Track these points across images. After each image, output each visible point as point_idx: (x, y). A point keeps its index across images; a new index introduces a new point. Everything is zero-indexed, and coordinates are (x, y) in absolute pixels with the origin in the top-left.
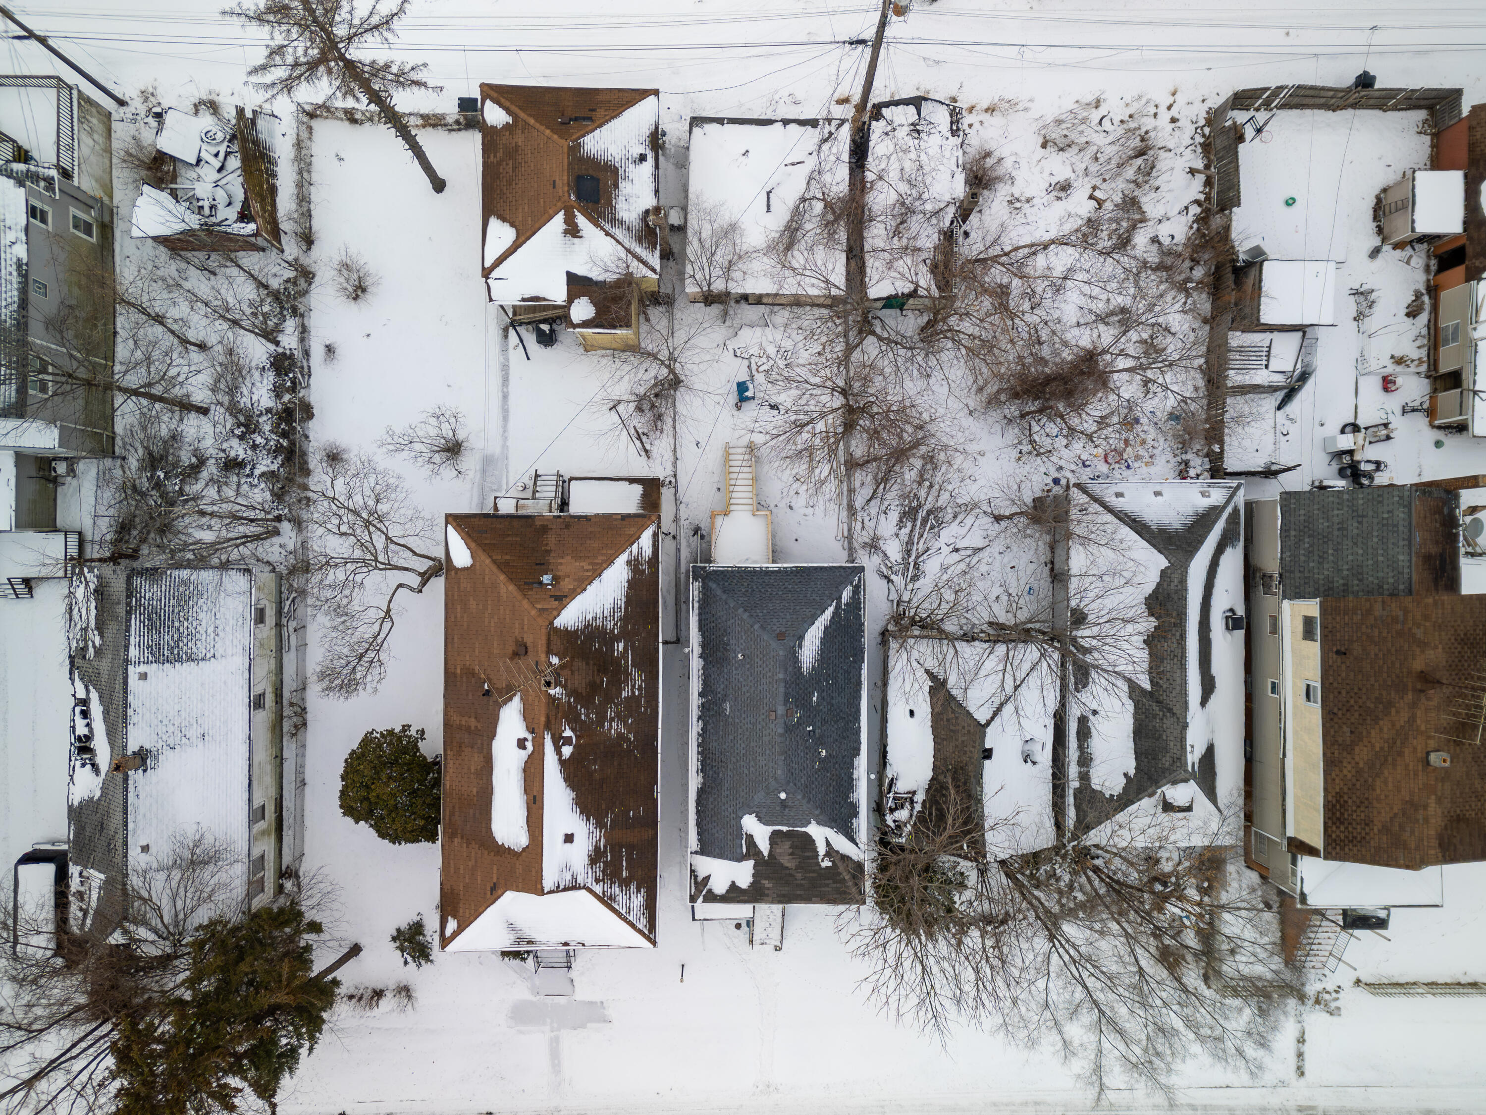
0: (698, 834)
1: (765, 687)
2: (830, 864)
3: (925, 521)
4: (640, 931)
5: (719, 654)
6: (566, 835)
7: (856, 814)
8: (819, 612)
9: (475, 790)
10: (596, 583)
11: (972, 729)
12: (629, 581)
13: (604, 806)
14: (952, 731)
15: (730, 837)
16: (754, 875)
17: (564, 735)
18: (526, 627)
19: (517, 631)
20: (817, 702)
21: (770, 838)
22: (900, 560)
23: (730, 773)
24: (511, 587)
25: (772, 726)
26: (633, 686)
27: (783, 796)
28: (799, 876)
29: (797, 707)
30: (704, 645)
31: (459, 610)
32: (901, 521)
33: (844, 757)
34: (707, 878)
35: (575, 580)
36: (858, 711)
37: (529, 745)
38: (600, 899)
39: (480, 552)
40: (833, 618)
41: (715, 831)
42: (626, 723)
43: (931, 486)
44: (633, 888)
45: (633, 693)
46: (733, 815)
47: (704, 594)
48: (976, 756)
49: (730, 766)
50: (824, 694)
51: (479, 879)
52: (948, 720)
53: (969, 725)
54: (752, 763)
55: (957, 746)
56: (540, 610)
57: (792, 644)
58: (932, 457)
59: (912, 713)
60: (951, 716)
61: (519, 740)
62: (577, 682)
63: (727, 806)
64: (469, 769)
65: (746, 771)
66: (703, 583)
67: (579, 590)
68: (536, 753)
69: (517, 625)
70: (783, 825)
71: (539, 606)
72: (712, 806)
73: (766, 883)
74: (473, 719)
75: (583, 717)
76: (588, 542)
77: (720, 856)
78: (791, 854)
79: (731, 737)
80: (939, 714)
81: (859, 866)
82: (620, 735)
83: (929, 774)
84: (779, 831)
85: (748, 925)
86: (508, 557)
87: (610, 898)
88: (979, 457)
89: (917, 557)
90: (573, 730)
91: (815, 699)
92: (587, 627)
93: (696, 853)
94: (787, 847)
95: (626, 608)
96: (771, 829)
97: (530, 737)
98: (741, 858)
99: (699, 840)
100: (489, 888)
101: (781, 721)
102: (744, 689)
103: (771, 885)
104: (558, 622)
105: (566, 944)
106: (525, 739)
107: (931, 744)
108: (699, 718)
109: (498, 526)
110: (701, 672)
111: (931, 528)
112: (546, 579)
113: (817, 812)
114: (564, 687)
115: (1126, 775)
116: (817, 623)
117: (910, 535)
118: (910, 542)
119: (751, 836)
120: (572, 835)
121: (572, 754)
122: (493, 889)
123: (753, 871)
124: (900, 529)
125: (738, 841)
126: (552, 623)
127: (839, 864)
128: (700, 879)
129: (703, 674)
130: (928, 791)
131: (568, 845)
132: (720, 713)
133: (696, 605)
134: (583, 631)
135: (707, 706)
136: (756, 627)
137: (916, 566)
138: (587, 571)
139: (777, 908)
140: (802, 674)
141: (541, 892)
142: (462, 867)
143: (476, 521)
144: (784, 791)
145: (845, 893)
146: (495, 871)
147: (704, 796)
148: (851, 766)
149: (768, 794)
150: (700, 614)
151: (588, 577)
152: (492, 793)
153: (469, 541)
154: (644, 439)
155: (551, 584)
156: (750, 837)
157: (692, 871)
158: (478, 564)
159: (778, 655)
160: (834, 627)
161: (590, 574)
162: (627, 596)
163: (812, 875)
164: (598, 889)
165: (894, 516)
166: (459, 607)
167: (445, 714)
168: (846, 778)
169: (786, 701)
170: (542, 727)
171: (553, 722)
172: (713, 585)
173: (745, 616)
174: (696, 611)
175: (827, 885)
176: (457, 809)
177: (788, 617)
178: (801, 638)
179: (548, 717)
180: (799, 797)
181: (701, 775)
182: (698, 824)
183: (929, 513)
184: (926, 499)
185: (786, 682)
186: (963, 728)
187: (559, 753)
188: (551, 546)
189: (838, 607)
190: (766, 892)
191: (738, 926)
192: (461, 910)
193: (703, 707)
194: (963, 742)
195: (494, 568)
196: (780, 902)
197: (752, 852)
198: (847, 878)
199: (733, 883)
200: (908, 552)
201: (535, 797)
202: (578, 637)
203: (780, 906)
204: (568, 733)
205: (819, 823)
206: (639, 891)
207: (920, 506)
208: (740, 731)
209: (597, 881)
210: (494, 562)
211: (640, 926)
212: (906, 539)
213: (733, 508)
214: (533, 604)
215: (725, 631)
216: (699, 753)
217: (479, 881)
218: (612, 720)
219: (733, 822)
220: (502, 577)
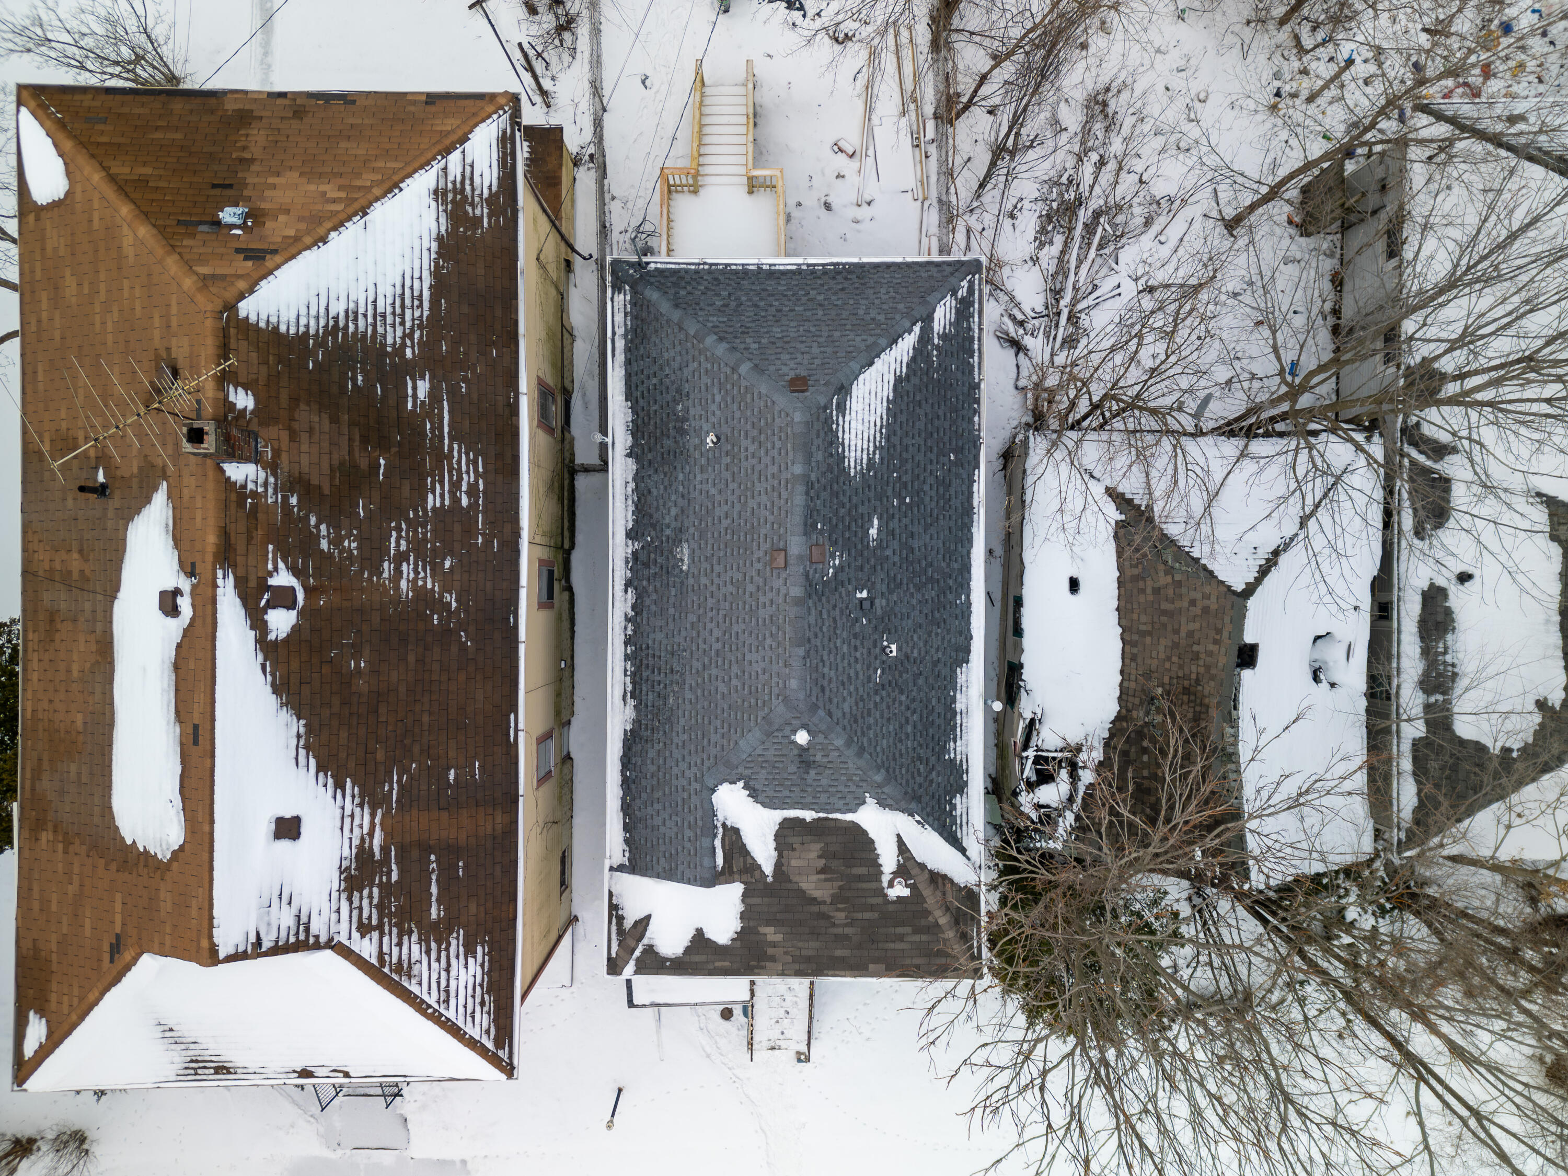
0: (626, 828)
1: (764, 499)
2: (906, 892)
3: (1090, 229)
4: (473, 1044)
5: (668, 443)
6: (280, 821)
7: (961, 787)
8: (883, 342)
9: (79, 718)
10: (353, 229)
11: (1213, 604)
12: (439, 239)
13: (380, 756)
14: (1165, 613)
15: (688, 833)
16: (743, 916)
17: (272, 582)
18: (174, 323)
19: (157, 334)
20: (880, 540)
21: (777, 836)
22: (1040, 308)
23: (689, 695)
24: (143, 231)
25: (777, 583)
26: (456, 486)
27: (802, 737)
28: (840, 916)
29: (835, 543)
30: (637, 429)
31: (44, 305)
32: (1043, 231)
33: (936, 663)
34: (644, 923)
35: (301, 219)
36: (966, 568)
37: (185, 604)
38: (374, 971)
39: (82, 160)
40: (913, 360)
41: (658, 821)
42: (436, 570)
43: (1102, 163)
44: (456, 944)
45: (456, 500)
46: (695, 785)
47: (635, 318)
48: (1222, 661)
49: (690, 680)
50: (894, 524)
51: (88, 923)
52: (1157, 591)
53: (1206, 597)
54: (735, 669)
55: (1176, 645)
56: (204, 278)
57: (823, 401)
58: (1105, 104)
59: (1074, 585)
60: (1164, 580)
61: (163, 594)
62: (305, 460)
63: (683, 766)
64: (69, 671)
65: (722, 688)
66: (634, 292)
67: (308, 240)
68: (198, 622)
69: (157, 321)
70: (804, 807)
71: (204, 270)
72: (652, 768)
73: (770, 933)
74: (75, 555)
75: (324, 544)
76: (343, 144)
77: (670, 874)
78: (822, 871)
79: (692, 618)
80: (1136, 578)
81: (970, 896)
82: (421, 594)
83: (1112, 709)
84: (800, 821)
85: (745, 1014)
86: (148, 171)
87: (399, 968)
88: (1197, 105)
89: (1074, 302)
90: (295, 571)
91: (873, 532)
92: (333, 329)
93: (621, 868)
94: (813, 855)
95: (434, 302)
96: (778, 816)
97: (186, 585)
98: (712, 879)
99: (627, 841)
100: (106, 947)
101: (796, 570)
102: (719, 512)
103: (779, 937)
104: (249, 308)
105: (306, 1073)
106: (177, 592)
107: (1117, 646)
108: (628, 584)
109: (137, 111)
110: (632, 485)
111: (1101, 247)
112: (229, 215)
113: (879, 778)
114: (272, 467)
115: (1541, 705)
116: (878, 363)
117: (1060, 259)
118: (1062, 269)
119: (736, 831)
120: (297, 820)
121: (296, 629)
122: (116, 948)
123: (740, 907)
124: (1042, 245)
125: (706, 842)
126: (232, 307)
127: (927, 892)
128: (628, 924)
129: (636, 489)
130: (1107, 744)
131: (285, 844)
132: (670, 569)
133: (620, 344)
134: (321, 343)
135: (643, 557)
136: (744, 368)
137: (1073, 319)
138: (334, 201)
139: (800, 985)
140: (844, 472)
141: (211, 957)
142: (54, 898)
143: (87, 100)
144: (805, 727)
145: (941, 953)
146: (118, 907)
147: (637, 748)
148: (951, 683)
149: (769, 734)
150: (628, 363)
151: (334, 214)
152: (111, 725)
153: (61, 136)
154: (539, 66)
155: (243, 226)
156: (733, 835)
157: (613, 908)
158: (79, 188)
159: (791, 423)
160: (915, 380)
161: (339, 207)
162: (436, 273)
163: (867, 915)
164: (367, 948)
165: (1029, 222)
166: (44, 297)
167: (25, 550)
168: (940, 709)
169: (809, 528)
170: (209, 558)
171: (241, 547)
172: (652, 295)
173: (721, 349)
174: (620, 357)
175: (901, 938)
176: (46, 765)
177: (815, 350)
178: (844, 390)
179: (225, 534)
180: (839, 742)
181: (631, 703)
182: (626, 808)
183: (1097, 214)
184: (1092, 187)
185: (809, 485)
186: (1193, 603)
187: (258, 623)
188: (255, 151)
189: (925, 338)
190: (770, 951)
191: (727, 1014)
192: (53, 997)
193: (636, 561)
194: (1190, 634)
195: (110, 192)
196: (799, 974)
197: (737, 864)
198: (942, 921)
199: (699, 932)
200: (1057, 294)
201: (196, 727)
202: (307, 353)
203: (806, 981)
204: (283, 578)
205: (882, 804)
206: (470, 951)
207: (1079, 202)
208: (710, 602)
209: (364, 929)
210: (112, 179)
211: (474, 1032)
212: (1052, 269)
213: (708, 180)
214: (189, 266)
215: (679, 391)
216: (627, 657)
217: (88, 931)
218: (401, 557)
219: (695, 800)
220: (125, 210)
